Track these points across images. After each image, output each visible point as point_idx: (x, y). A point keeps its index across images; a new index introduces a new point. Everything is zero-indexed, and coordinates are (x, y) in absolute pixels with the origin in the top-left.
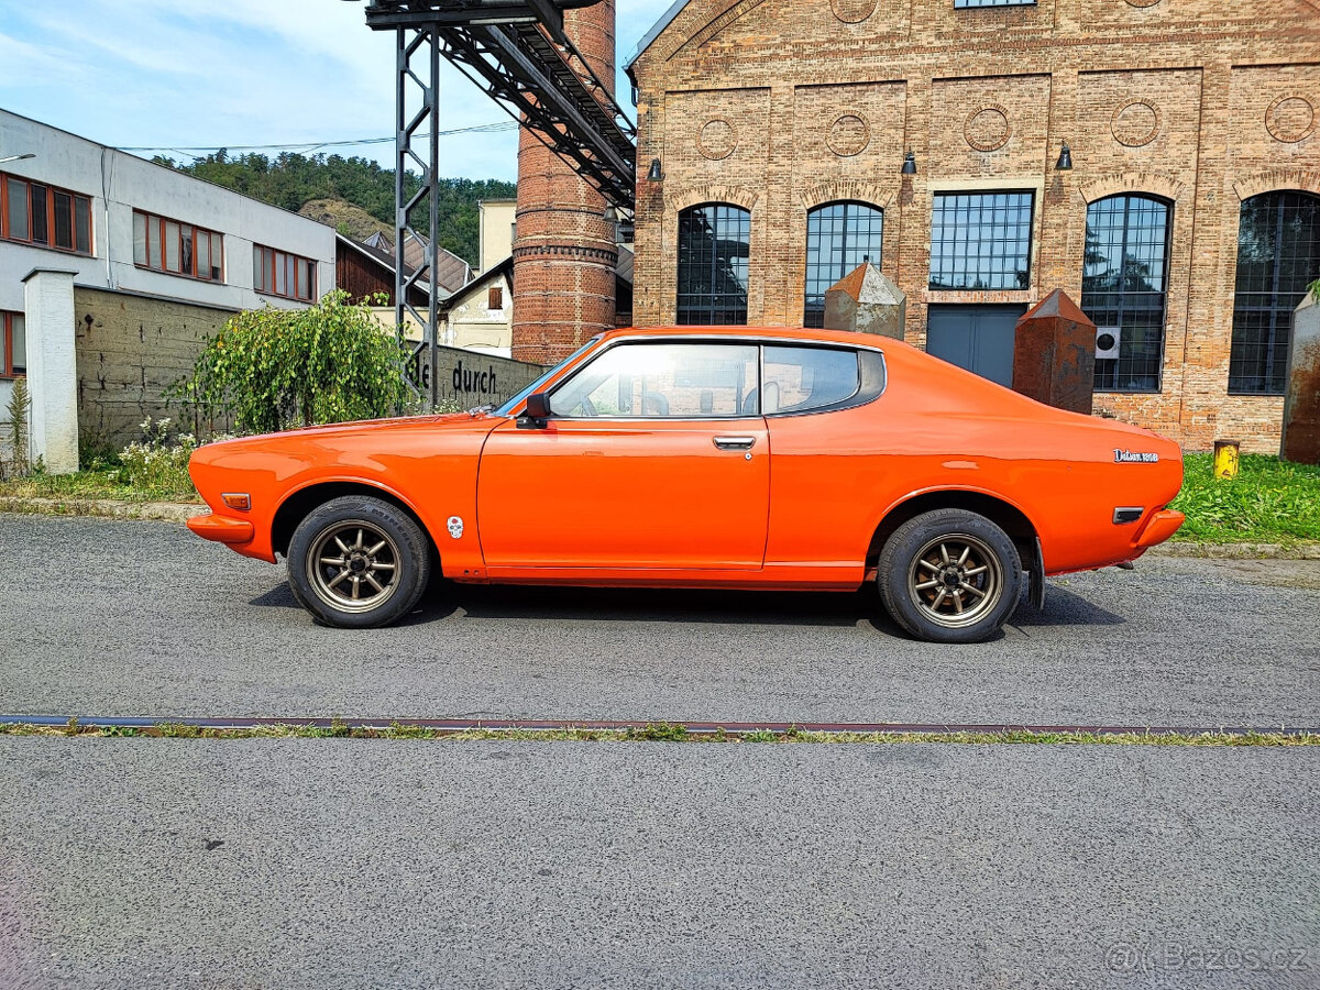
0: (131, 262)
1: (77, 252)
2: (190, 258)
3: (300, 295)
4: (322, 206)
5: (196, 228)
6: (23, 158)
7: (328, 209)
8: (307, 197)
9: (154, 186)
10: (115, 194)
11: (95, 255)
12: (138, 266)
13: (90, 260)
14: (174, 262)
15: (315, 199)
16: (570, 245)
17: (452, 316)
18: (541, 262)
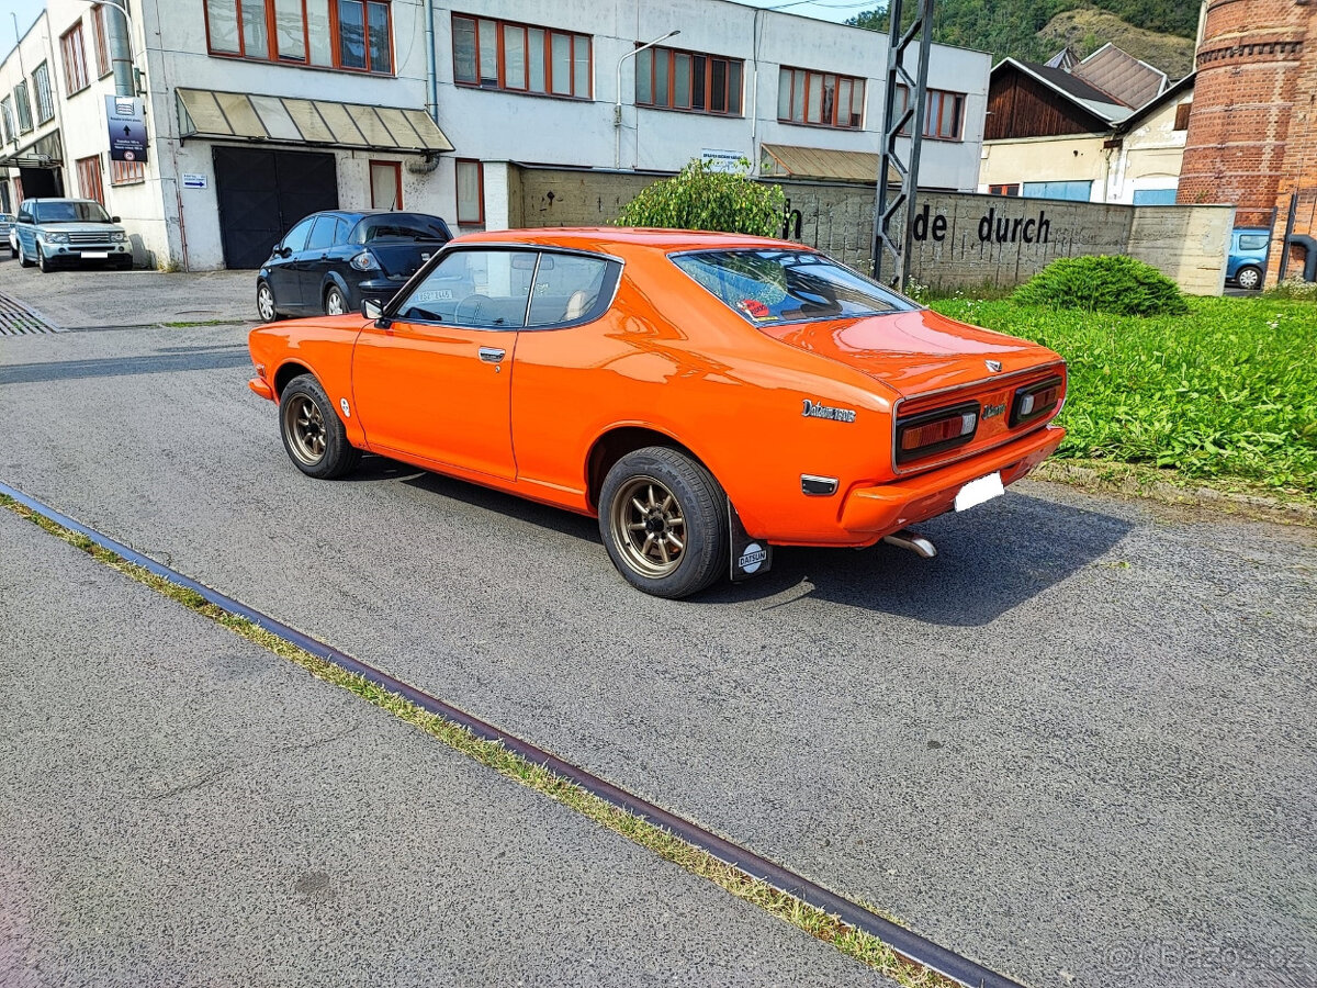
0: (775, 119)
1: (729, 115)
2: (830, 110)
3: (943, 134)
4: (1070, 18)
5: (839, 77)
6: (671, 35)
7: (1077, 21)
8: (1056, 11)
9: (802, 39)
10: (765, 53)
11: (743, 116)
12: (781, 121)
13: (739, 121)
14: (815, 114)
15: (1063, 11)
16: (1274, 40)
17: (1127, 142)
18: (1228, 68)
